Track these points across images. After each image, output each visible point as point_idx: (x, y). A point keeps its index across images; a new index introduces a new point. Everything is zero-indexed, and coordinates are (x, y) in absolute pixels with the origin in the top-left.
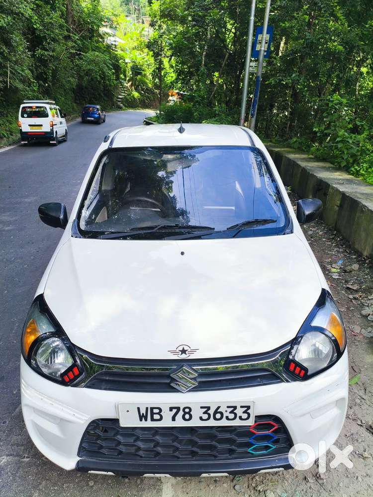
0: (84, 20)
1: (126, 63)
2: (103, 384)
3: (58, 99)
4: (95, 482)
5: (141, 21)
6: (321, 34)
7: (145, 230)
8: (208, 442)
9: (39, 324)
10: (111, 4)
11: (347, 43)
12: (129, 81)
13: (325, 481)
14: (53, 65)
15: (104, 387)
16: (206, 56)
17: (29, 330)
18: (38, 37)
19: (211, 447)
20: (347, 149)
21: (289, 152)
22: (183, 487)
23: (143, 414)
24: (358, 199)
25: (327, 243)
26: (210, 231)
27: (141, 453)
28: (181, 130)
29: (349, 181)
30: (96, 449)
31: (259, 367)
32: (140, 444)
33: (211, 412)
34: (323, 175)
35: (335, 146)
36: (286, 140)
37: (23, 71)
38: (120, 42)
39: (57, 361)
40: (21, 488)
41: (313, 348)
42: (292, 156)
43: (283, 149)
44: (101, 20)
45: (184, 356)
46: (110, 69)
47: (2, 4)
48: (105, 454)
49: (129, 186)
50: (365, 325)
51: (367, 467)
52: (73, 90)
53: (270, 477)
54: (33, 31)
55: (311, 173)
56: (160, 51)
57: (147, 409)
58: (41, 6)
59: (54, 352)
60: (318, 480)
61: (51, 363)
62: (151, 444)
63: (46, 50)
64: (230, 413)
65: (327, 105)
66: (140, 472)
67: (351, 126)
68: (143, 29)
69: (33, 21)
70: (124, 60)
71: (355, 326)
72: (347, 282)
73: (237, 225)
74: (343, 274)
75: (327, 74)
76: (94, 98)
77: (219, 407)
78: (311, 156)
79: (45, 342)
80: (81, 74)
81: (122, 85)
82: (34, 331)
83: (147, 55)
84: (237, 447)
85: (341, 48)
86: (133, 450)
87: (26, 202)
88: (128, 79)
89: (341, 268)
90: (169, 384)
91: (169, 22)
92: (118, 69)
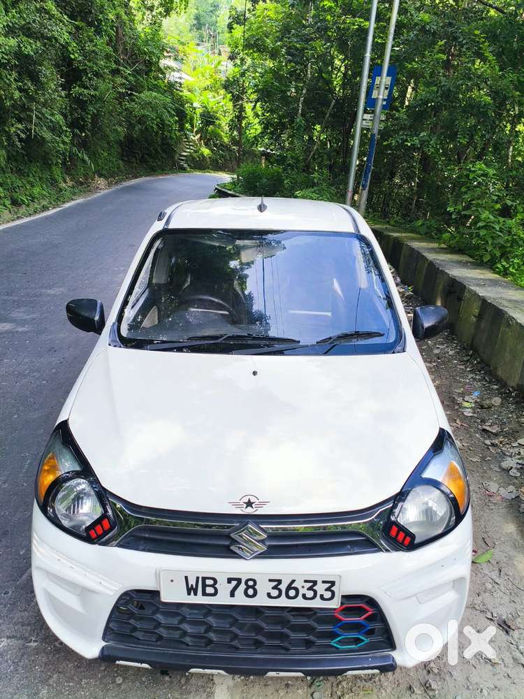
0: (139, 49)
1: (195, 109)
2: (142, 542)
3: (99, 155)
4: (124, 679)
5: (217, 51)
6: (461, 79)
7: (208, 340)
8: (278, 628)
9: (61, 460)
10: (177, 28)
11: (497, 93)
12: (197, 133)
13: (437, 692)
14: (95, 108)
15: (142, 548)
16: (304, 102)
17: (46, 468)
18: (77, 70)
19: (283, 636)
20: (493, 238)
21: (413, 239)
22: (242, 692)
23: (192, 585)
24: (502, 308)
25: (458, 366)
26: (293, 345)
27: (188, 639)
28: (261, 208)
29: (494, 283)
30: (127, 631)
31: (350, 529)
32: (187, 628)
33: (283, 587)
34: (458, 273)
35: (476, 233)
36: (410, 221)
37: (53, 115)
38: (188, 80)
39: (81, 511)
40: (25, 682)
41: (424, 507)
42: (416, 245)
43: (404, 235)
44: (163, 49)
45: (249, 511)
46: (172, 116)
47: (30, 26)
48: (140, 639)
49: (189, 280)
50: (505, 482)
51: (496, 677)
52: (120, 143)
53: (361, 684)
54: (70, 62)
55: (441, 269)
56: (241, 93)
57: (198, 578)
58: (81, 29)
59: (78, 498)
60: (428, 692)
61: (74, 512)
62: (201, 628)
63: (86, 88)
64: (309, 589)
65: (467, 176)
66: (186, 665)
67: (498, 206)
68: (219, 63)
69: (70, 49)
70: (192, 104)
71: (492, 483)
72: (483, 421)
73: (330, 338)
74: (478, 410)
75: (468, 134)
76: (147, 154)
77: (293, 581)
78: (443, 246)
79: (67, 484)
80: (132, 122)
81: (187, 138)
82: (54, 468)
83: (224, 98)
84: (317, 637)
85: (488, 99)
86: (176, 635)
87: (48, 295)
88: (195, 130)
89: (476, 402)
90: (228, 547)
91: (255, 55)
92: (182, 116)
